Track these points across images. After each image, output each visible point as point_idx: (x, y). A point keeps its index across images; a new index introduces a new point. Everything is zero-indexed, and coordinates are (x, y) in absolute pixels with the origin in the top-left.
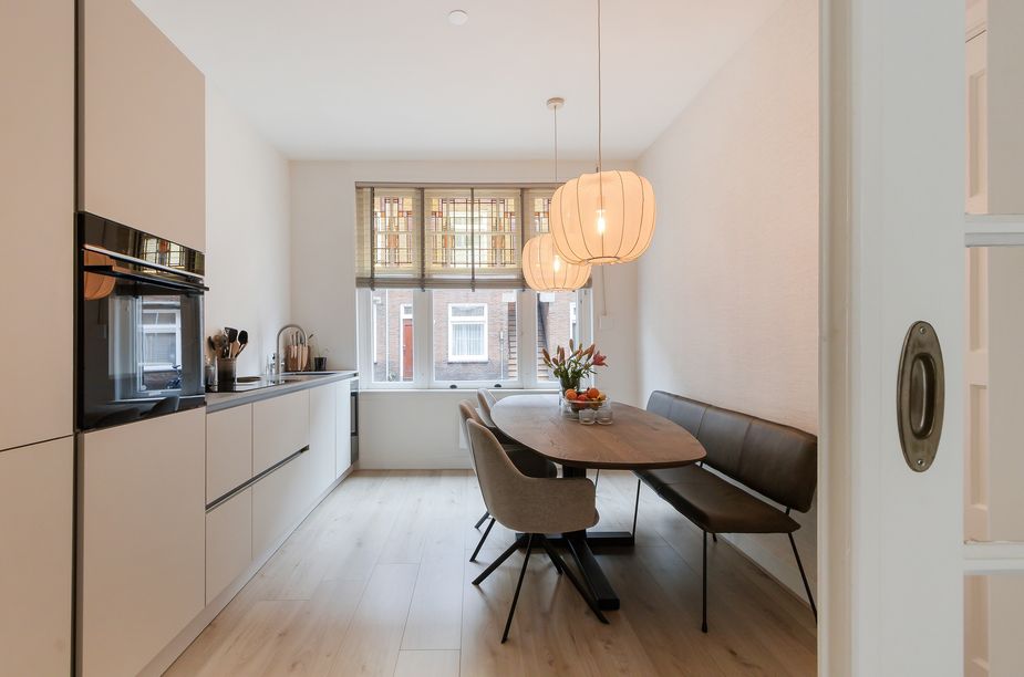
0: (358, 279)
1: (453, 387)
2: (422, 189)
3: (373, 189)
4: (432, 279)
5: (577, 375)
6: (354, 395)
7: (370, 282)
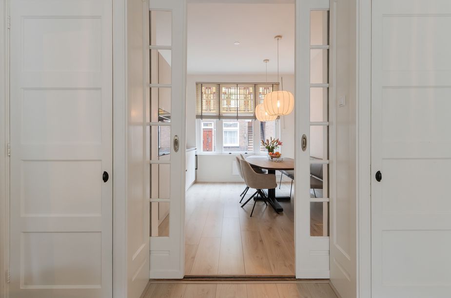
0: (196, 116)
1: (230, 153)
2: (219, 84)
3: (202, 84)
4: (223, 116)
5: (273, 148)
6: (196, 155)
7: (201, 117)
